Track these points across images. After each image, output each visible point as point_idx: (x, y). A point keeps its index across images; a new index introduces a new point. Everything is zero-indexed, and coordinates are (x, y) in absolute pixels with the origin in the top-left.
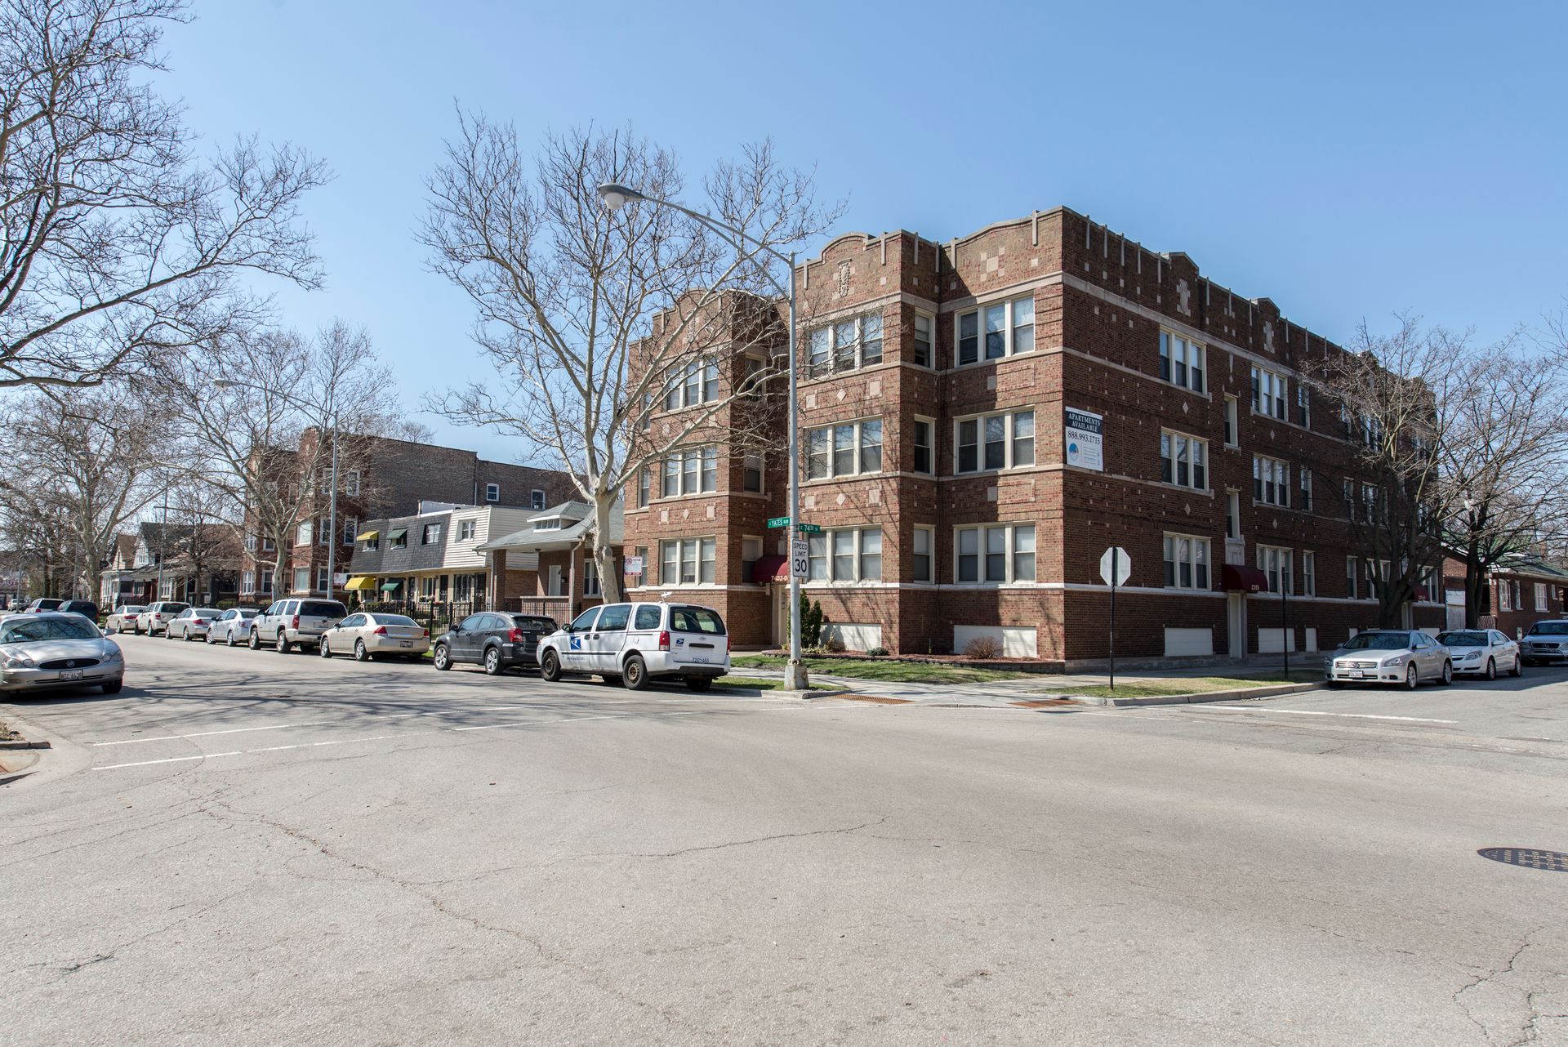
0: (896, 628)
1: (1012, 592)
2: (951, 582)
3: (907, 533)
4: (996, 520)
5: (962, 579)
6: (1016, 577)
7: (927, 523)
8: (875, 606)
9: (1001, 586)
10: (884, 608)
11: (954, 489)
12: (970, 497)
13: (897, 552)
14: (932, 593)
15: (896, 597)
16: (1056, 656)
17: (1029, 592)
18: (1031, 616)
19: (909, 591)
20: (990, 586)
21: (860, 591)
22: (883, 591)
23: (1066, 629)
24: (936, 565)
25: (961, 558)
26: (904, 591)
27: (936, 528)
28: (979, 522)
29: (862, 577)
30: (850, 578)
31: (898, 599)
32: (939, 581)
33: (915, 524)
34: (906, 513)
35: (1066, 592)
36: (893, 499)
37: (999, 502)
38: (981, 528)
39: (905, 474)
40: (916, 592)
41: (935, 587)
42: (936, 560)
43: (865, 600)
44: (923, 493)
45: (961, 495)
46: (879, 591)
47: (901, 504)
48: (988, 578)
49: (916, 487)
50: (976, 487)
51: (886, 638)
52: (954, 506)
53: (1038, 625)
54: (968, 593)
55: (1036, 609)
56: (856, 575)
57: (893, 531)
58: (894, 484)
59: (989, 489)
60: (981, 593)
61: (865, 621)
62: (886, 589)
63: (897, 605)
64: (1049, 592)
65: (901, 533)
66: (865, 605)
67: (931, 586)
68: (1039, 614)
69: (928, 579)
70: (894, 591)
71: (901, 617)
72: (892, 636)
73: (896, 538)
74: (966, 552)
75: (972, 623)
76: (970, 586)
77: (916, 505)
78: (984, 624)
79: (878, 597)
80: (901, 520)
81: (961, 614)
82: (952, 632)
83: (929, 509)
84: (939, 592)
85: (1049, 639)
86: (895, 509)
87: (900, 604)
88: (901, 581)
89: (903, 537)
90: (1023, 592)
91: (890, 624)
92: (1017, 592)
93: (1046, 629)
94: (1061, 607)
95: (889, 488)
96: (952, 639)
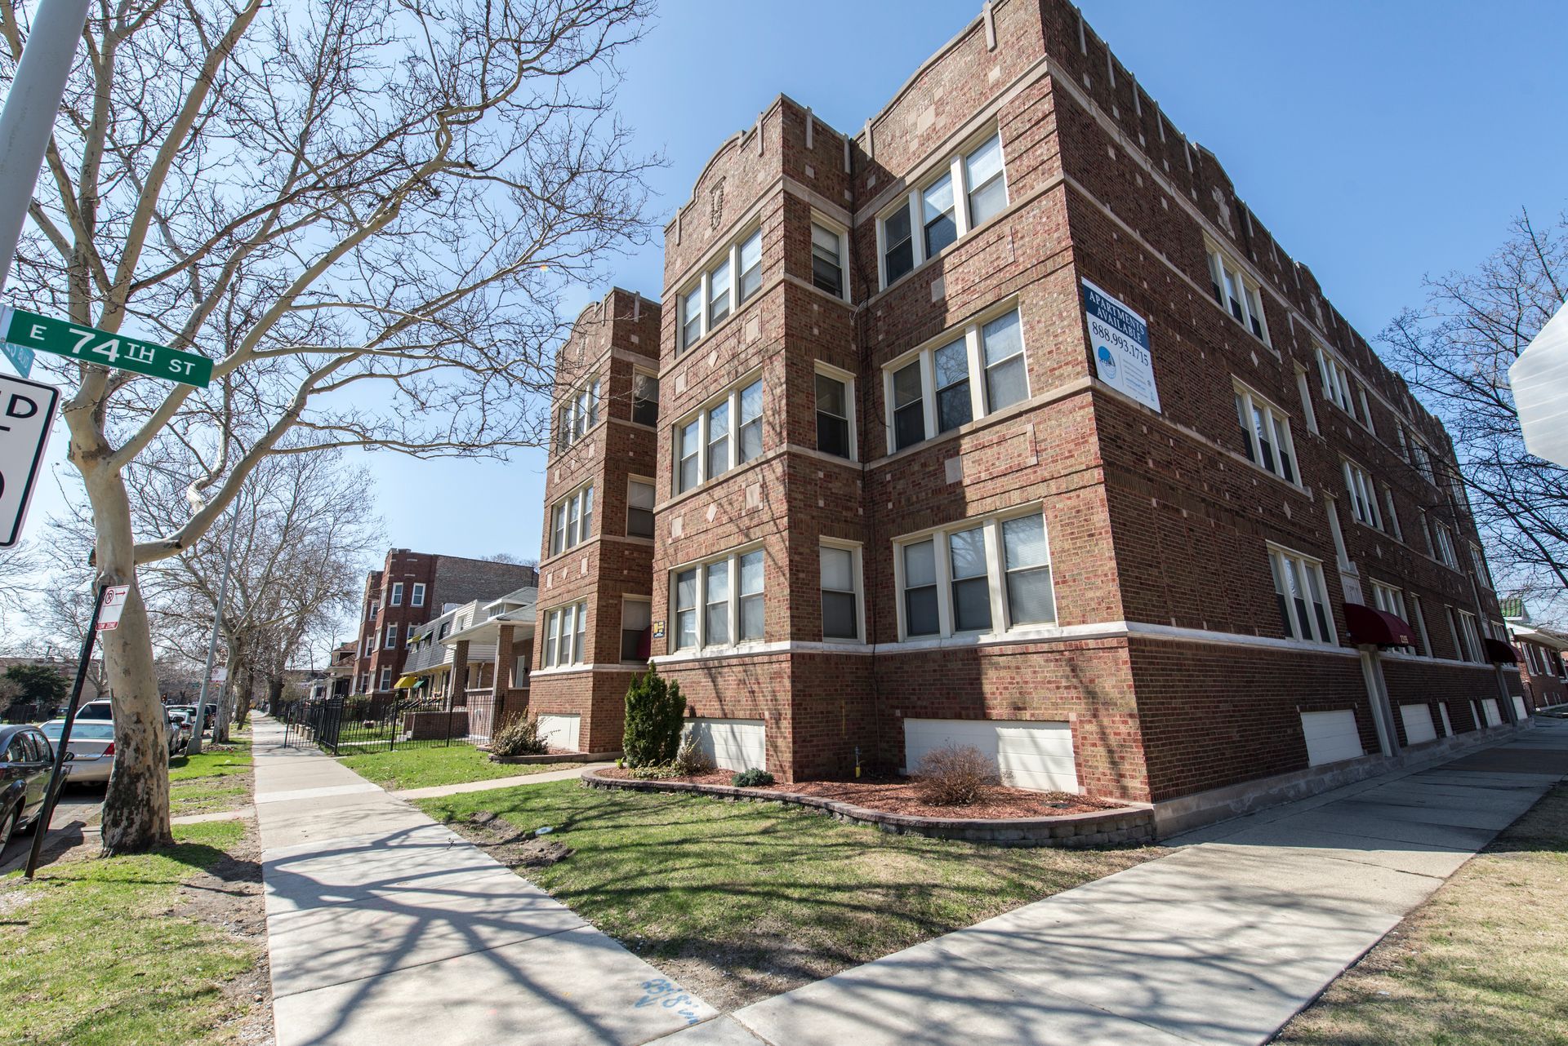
0: (786, 725)
1: (1009, 649)
2: (894, 639)
3: (804, 550)
4: (962, 515)
5: (912, 632)
6: (1012, 620)
7: (846, 537)
8: (755, 687)
9: (984, 639)
10: (767, 688)
11: (888, 477)
12: (916, 484)
13: (787, 584)
14: (861, 659)
15: (787, 666)
16: (1124, 792)
17: (1046, 647)
18: (1054, 696)
19: (812, 657)
20: (964, 640)
21: (734, 661)
22: (766, 659)
23: (1144, 726)
24: (868, 609)
25: (909, 593)
26: (802, 656)
27: (865, 548)
28: (934, 524)
29: (741, 636)
30: (725, 641)
31: (789, 671)
32: (873, 638)
33: (824, 539)
34: (801, 516)
35: (1131, 641)
36: (778, 492)
37: (967, 481)
38: (938, 534)
39: (796, 449)
40: (827, 658)
41: (866, 649)
42: (867, 602)
43: (741, 676)
44: (836, 487)
45: (900, 485)
46: (760, 659)
47: (790, 498)
48: (959, 626)
49: (821, 475)
50: (924, 465)
51: (772, 744)
52: (890, 506)
53: (1073, 717)
54: (923, 656)
55: (1064, 683)
56: (731, 633)
57: (779, 547)
58: (779, 468)
59: (948, 463)
60: (946, 655)
61: (741, 714)
62: (770, 654)
63: (787, 683)
64: (1092, 644)
65: (793, 550)
66: (742, 682)
67: (860, 646)
68: (1074, 693)
69: (853, 635)
70: (782, 657)
71: (796, 705)
72: (780, 742)
73: (783, 559)
74: (918, 581)
75: (935, 715)
76: (927, 643)
77: (821, 503)
78: (958, 717)
79: (758, 668)
80: (791, 527)
81: (914, 698)
82: (901, 732)
83: (849, 514)
84: (875, 659)
85: (1101, 751)
86: (781, 508)
87: (793, 682)
88: (794, 636)
89: (797, 558)
90: (1032, 648)
91: (778, 719)
92: (1018, 648)
93: (1091, 728)
94: (1126, 673)
95: (773, 477)
96: (901, 744)
